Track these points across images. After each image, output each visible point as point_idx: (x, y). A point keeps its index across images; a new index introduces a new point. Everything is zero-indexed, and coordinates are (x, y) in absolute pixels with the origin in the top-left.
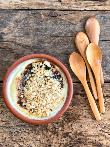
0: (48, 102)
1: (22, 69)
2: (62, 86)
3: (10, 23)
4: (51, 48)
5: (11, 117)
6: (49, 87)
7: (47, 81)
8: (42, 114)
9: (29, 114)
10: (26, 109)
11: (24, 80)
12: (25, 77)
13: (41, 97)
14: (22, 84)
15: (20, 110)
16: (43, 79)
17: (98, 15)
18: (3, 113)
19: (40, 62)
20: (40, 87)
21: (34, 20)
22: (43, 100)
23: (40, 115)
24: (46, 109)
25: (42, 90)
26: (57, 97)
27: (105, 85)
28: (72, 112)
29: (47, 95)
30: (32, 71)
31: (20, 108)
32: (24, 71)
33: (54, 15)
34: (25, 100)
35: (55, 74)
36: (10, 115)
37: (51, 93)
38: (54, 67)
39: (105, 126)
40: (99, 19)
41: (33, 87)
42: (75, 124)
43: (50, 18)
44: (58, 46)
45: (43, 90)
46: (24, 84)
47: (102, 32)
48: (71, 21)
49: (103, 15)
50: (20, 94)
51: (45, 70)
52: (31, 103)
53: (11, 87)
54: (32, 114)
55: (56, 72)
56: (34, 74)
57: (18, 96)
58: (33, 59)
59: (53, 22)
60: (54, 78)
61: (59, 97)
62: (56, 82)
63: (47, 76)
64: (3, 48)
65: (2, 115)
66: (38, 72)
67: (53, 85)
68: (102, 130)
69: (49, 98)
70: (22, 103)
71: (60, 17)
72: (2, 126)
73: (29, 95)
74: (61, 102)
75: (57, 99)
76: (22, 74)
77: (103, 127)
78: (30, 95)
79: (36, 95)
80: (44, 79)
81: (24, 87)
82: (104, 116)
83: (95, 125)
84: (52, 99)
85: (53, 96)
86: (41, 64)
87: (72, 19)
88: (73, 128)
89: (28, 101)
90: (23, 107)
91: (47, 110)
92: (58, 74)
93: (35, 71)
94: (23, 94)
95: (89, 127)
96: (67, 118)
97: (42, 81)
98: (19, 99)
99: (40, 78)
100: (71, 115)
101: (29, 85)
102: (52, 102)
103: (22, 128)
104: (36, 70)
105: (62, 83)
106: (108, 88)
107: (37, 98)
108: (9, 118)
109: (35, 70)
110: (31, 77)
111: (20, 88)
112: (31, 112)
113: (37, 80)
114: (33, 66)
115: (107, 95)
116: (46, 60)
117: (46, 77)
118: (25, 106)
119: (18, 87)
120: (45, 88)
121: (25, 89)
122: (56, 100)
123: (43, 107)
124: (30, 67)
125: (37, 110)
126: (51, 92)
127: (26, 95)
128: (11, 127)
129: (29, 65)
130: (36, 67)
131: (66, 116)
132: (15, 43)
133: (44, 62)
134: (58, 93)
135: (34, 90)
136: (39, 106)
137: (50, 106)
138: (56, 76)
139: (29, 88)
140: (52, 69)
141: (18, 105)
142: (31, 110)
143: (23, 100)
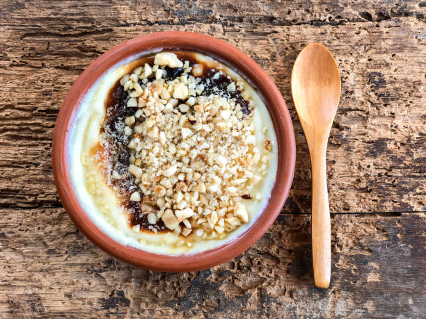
0: (227, 176)
1: (95, 113)
2: (245, 106)
6: (207, 128)
7: (193, 114)
8: (225, 222)
9: (182, 242)
10: (167, 230)
11: (120, 143)
12: (117, 134)
13: (196, 171)
14: (119, 160)
15: (148, 243)
16: (176, 111)
19: (143, 66)
20: (180, 141)
22: (207, 177)
23: (221, 230)
24: (229, 202)
25: (187, 147)
26: (247, 149)
29: (211, 157)
30: (131, 103)
31: (146, 235)
32: (106, 117)
34: (150, 205)
37: (222, 145)
38: (193, 62)
41: (157, 150)
45: (192, 148)
46: (124, 156)
50: (125, 194)
51: (171, 83)
52: (172, 206)
53: (88, 186)
54: (191, 237)
55: (207, 73)
56: (141, 108)
57: (124, 204)
58: (117, 65)
60: (208, 94)
61: (251, 146)
62: (221, 103)
63: (183, 97)
66: (151, 98)
67: (215, 116)
69: (222, 160)
70: (146, 219)
73: (154, 183)
74: (264, 160)
75: (250, 155)
76: (102, 130)
78: (158, 183)
79: (177, 175)
80: (179, 111)
81: (128, 164)
84: (234, 162)
85: (234, 151)
86: (148, 70)
89: (159, 202)
90: (155, 230)
91: (234, 203)
92: (216, 76)
93: (140, 99)
94: (138, 189)
97: (176, 118)
98: (132, 211)
99: (163, 113)
101: (141, 152)
102: (238, 170)
104: (142, 95)
105: (241, 98)
107: (185, 181)
109: (137, 98)
110: (135, 124)
111: (116, 175)
112: (187, 232)
113: (160, 125)
114: (125, 89)
116: (158, 50)
117: (181, 102)
118: (160, 223)
119: (109, 175)
120: (194, 138)
121: (135, 169)
122: (246, 159)
123: (219, 200)
124: (118, 96)
125: (203, 216)
126: (221, 142)
127: (145, 186)
129: (113, 91)
130: (137, 86)
133: (154, 59)
134: (244, 133)
135: (165, 160)
136: (204, 201)
137: (237, 186)
138: (212, 87)
139: (145, 162)
140: (189, 70)
141: (135, 232)
142: (182, 225)
143: (145, 208)
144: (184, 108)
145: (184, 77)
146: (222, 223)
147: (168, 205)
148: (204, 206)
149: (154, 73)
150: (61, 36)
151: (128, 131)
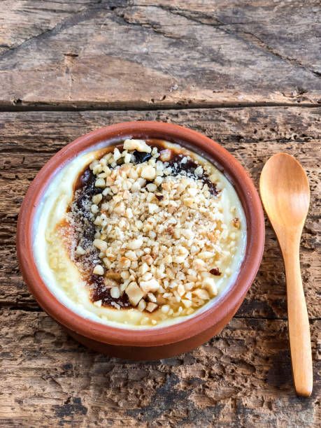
0: (195, 249)
1: (63, 193)
2: (213, 188)
6: (175, 204)
7: (160, 191)
8: (193, 295)
9: (147, 319)
10: (131, 306)
11: (85, 219)
12: (84, 211)
13: (162, 245)
14: (84, 236)
15: (110, 319)
16: (144, 190)
19: (113, 152)
20: (146, 218)
22: (174, 250)
23: (188, 303)
24: (197, 276)
25: (154, 222)
26: (215, 224)
29: (177, 231)
30: (99, 183)
31: (108, 311)
32: (74, 199)
34: (113, 280)
37: (189, 221)
38: (161, 149)
41: (123, 224)
45: (159, 223)
46: (89, 232)
50: (88, 269)
51: (139, 166)
52: (137, 280)
53: (50, 261)
54: (157, 314)
55: (175, 158)
56: (109, 187)
57: (87, 279)
60: (176, 175)
61: (219, 223)
62: (188, 182)
63: (150, 177)
66: (119, 177)
67: (182, 194)
69: (190, 233)
70: (109, 294)
73: (119, 256)
74: (233, 236)
75: (218, 231)
76: (69, 210)
78: (123, 255)
79: (142, 248)
80: (147, 190)
81: (93, 239)
84: (201, 236)
85: (202, 226)
89: (124, 275)
90: (118, 307)
91: (202, 278)
92: (184, 161)
93: (108, 179)
94: (100, 264)
98: (94, 286)
99: (131, 191)
101: (106, 227)
102: (205, 244)
104: (111, 174)
105: (208, 180)
107: (152, 254)
109: (105, 179)
110: (102, 202)
111: (80, 250)
112: (152, 307)
113: (127, 202)
114: (94, 172)
116: (127, 138)
117: (148, 182)
118: (124, 297)
119: (73, 250)
120: (161, 214)
121: (100, 243)
122: (214, 234)
123: (186, 274)
126: (188, 218)
127: (110, 259)
129: (82, 174)
130: (107, 170)
134: (211, 209)
135: (131, 234)
136: (171, 275)
137: (205, 260)
138: (179, 171)
139: (111, 236)
140: (157, 155)
141: (97, 307)
142: (146, 299)
143: (108, 283)
144: (151, 187)
145: (152, 161)
146: (189, 295)
147: (132, 277)
148: (170, 281)
149: (123, 158)
150: (37, 152)
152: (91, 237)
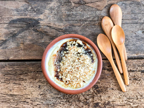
0: (81, 75)
1: (58, 47)
2: (93, 61)
3: (46, 11)
4: (80, 31)
5: (48, 91)
6: (82, 62)
7: (80, 57)
8: (77, 85)
9: (65, 85)
10: (62, 81)
11: (60, 57)
12: (61, 54)
13: (75, 70)
15: (57, 82)
16: (77, 55)
17: (120, 2)
18: (40, 87)
19: (74, 41)
20: (74, 62)
21: (65, 7)
22: (77, 73)
23: (75, 86)
25: (75, 64)
26: (89, 70)
27: (129, 61)
28: (100, 85)
29: (80, 69)
30: (67, 48)
31: (57, 80)
32: (60, 49)
33: (82, 3)
34: (61, 74)
35: (87, 51)
36: (47, 89)
38: (85, 45)
39: (129, 97)
40: (121, 5)
41: (68, 62)
42: (104, 95)
43: (79, 6)
44: (87, 29)
45: (76, 65)
46: (60, 60)
47: (124, 17)
48: (97, 8)
49: (125, 2)
50: (56, 69)
51: (78, 48)
52: (66, 76)
53: (49, 63)
54: (67, 85)
55: (87, 49)
56: (69, 51)
57: (55, 71)
58: (67, 38)
59: (82, 9)
60: (86, 54)
61: (90, 70)
62: (87, 58)
63: (79, 52)
64: (40, 31)
65: (40, 89)
66: (72, 49)
67: (85, 60)
68: (128, 100)
69: (82, 70)
70: (59, 77)
71: (88, 5)
72: (40, 98)
74: (92, 75)
75: (89, 72)
76: (58, 52)
77: (128, 97)
78: (65, 69)
79: (71, 69)
81: (60, 62)
82: (129, 87)
83: (121, 95)
84: (85, 72)
86: (74, 43)
87: (98, 6)
88: (102, 99)
89: (64, 74)
90: (60, 80)
91: (81, 82)
92: (89, 51)
93: (70, 49)
94: (60, 69)
95: (116, 98)
96: (96, 91)
97: (76, 56)
98: (56, 73)
99: (73, 54)
100: (100, 87)
101: (64, 60)
102: (85, 75)
103: (58, 100)
105: (93, 58)
106: (131, 63)
107: (72, 72)
108: (46, 91)
109: (69, 48)
110: (66, 54)
111: (56, 63)
112: (67, 84)
113: (71, 56)
114: (67, 45)
115: (130, 70)
116: (78, 39)
117: (79, 53)
118: (62, 79)
119: (55, 63)
120: (78, 63)
121: (61, 64)
124: (65, 46)
125: (72, 82)
126: (84, 66)
127: (62, 69)
128: (48, 99)
129: (64, 44)
130: (70, 45)
131: (95, 89)
132: (50, 27)
133: (77, 41)
134: (90, 66)
135: (69, 65)
136: (74, 78)
137: (83, 78)
138: (87, 53)
139: (64, 63)
140: (84, 46)
141: (55, 78)
142: (66, 82)
143: (60, 74)
144: (79, 55)
145: (82, 48)
146: (76, 85)
147: (65, 75)
148: (73, 79)
149: (75, 44)
151: (64, 54)
152: (60, 61)
